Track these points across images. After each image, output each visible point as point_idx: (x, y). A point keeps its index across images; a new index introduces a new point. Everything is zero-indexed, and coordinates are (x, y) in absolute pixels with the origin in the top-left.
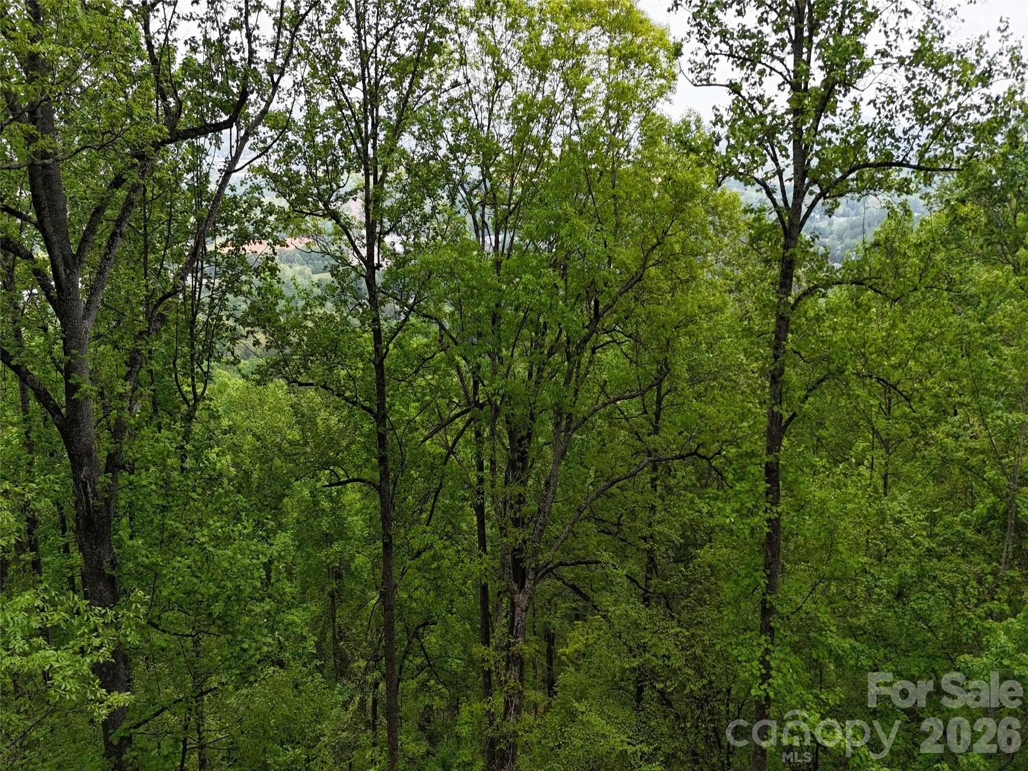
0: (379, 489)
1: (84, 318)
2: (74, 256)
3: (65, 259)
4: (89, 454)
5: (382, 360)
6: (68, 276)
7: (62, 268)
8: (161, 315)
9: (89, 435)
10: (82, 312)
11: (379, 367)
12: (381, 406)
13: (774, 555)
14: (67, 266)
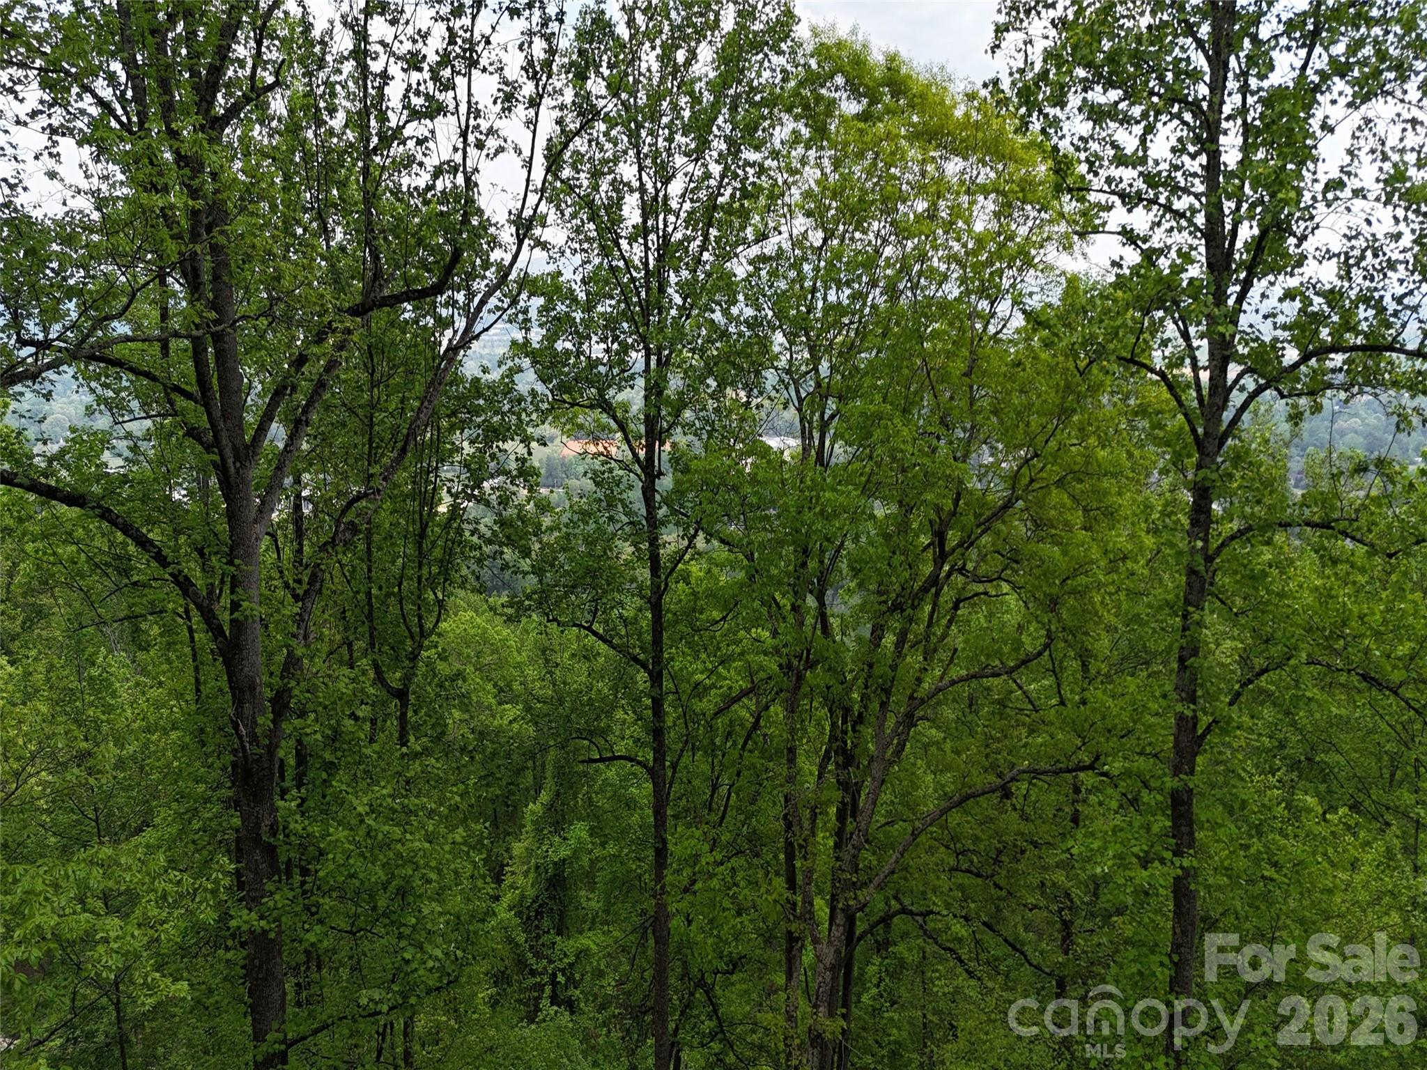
0: (652, 772)
1: (256, 521)
2: (247, 447)
3: (235, 448)
4: (252, 688)
5: (660, 597)
6: (237, 472)
7: (230, 461)
8: (352, 523)
9: (253, 665)
10: (253, 514)
11: (656, 606)
12: (658, 659)
13: (1184, 933)
14: (237, 458)
